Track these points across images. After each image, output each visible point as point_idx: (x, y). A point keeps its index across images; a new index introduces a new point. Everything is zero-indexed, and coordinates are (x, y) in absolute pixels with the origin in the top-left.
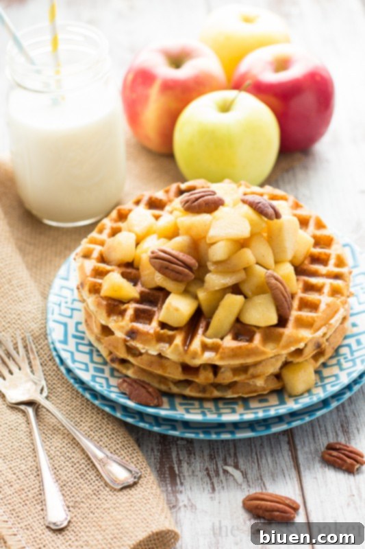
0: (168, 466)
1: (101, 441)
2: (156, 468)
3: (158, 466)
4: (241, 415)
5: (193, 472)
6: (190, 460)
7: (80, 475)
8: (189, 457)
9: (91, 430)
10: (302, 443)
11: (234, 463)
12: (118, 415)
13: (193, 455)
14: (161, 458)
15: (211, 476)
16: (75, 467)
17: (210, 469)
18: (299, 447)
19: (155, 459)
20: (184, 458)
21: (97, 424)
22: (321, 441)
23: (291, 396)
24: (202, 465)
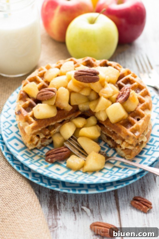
0: (53, 205)
2: (47, 206)
3: (49, 205)
5: (66, 209)
6: (65, 202)
8: (64, 201)
10: (121, 195)
11: (87, 205)
12: (30, 179)
13: (66, 200)
14: (51, 201)
15: (75, 211)
17: (74, 208)
18: (119, 198)
19: (47, 201)
20: (62, 201)
22: (131, 195)
24: (71, 205)
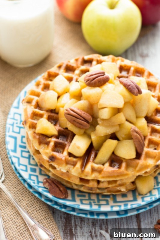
0: (69, 228)
1: (33, 213)
2: (62, 229)
3: (64, 228)
4: (112, 207)
5: (83, 233)
6: (81, 225)
7: (20, 234)
8: (81, 223)
9: (28, 206)
10: (144, 217)
11: (106, 228)
12: (43, 199)
13: (83, 222)
14: (66, 223)
15: (93, 236)
16: (18, 228)
17: (92, 232)
18: (142, 220)
19: (62, 223)
20: (78, 224)
21: (31, 203)
22: (154, 216)
23: (140, 194)
24: (88, 229)
